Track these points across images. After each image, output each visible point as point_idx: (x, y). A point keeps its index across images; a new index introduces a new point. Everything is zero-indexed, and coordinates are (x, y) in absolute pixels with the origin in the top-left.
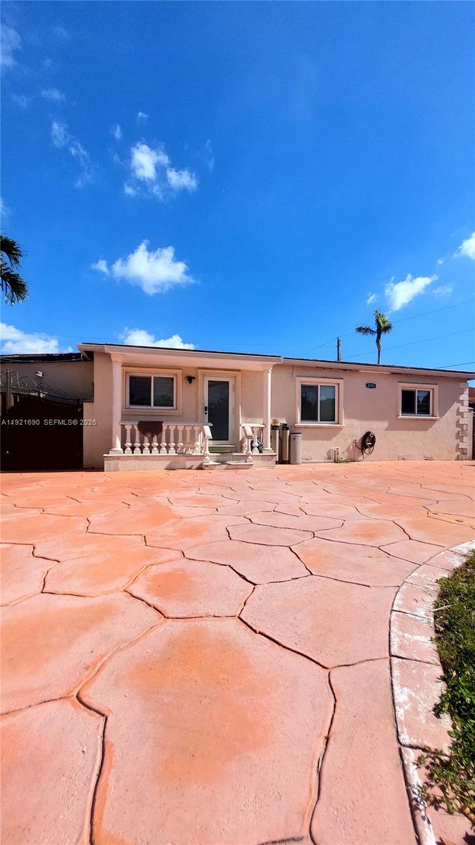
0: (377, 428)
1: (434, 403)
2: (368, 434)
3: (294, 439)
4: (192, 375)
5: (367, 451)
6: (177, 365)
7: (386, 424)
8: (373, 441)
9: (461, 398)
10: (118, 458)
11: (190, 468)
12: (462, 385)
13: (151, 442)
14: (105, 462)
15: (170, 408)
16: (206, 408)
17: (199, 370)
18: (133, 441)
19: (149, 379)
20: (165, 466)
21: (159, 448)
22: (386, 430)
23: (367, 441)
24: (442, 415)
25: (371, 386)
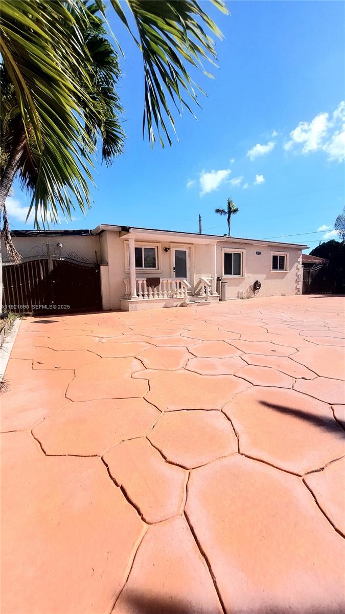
0: (261, 278)
1: (287, 263)
2: (257, 281)
3: (224, 286)
4: (167, 247)
5: (256, 291)
6: (158, 240)
7: (265, 276)
8: (260, 285)
9: (299, 260)
10: (137, 302)
11: (176, 306)
12: (299, 252)
13: (153, 291)
14: (130, 305)
15: (154, 268)
16: (174, 268)
17: (171, 243)
18: (143, 291)
19: (141, 249)
20: (163, 306)
21: (158, 294)
22: (265, 279)
23: (256, 286)
24: (290, 270)
25: (258, 253)
